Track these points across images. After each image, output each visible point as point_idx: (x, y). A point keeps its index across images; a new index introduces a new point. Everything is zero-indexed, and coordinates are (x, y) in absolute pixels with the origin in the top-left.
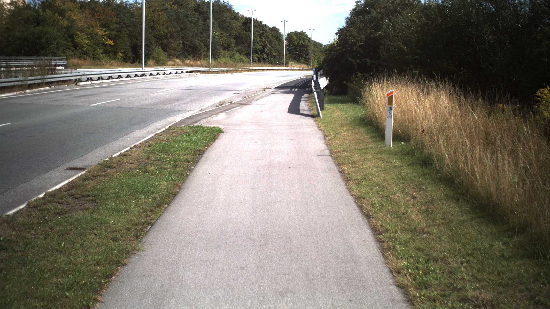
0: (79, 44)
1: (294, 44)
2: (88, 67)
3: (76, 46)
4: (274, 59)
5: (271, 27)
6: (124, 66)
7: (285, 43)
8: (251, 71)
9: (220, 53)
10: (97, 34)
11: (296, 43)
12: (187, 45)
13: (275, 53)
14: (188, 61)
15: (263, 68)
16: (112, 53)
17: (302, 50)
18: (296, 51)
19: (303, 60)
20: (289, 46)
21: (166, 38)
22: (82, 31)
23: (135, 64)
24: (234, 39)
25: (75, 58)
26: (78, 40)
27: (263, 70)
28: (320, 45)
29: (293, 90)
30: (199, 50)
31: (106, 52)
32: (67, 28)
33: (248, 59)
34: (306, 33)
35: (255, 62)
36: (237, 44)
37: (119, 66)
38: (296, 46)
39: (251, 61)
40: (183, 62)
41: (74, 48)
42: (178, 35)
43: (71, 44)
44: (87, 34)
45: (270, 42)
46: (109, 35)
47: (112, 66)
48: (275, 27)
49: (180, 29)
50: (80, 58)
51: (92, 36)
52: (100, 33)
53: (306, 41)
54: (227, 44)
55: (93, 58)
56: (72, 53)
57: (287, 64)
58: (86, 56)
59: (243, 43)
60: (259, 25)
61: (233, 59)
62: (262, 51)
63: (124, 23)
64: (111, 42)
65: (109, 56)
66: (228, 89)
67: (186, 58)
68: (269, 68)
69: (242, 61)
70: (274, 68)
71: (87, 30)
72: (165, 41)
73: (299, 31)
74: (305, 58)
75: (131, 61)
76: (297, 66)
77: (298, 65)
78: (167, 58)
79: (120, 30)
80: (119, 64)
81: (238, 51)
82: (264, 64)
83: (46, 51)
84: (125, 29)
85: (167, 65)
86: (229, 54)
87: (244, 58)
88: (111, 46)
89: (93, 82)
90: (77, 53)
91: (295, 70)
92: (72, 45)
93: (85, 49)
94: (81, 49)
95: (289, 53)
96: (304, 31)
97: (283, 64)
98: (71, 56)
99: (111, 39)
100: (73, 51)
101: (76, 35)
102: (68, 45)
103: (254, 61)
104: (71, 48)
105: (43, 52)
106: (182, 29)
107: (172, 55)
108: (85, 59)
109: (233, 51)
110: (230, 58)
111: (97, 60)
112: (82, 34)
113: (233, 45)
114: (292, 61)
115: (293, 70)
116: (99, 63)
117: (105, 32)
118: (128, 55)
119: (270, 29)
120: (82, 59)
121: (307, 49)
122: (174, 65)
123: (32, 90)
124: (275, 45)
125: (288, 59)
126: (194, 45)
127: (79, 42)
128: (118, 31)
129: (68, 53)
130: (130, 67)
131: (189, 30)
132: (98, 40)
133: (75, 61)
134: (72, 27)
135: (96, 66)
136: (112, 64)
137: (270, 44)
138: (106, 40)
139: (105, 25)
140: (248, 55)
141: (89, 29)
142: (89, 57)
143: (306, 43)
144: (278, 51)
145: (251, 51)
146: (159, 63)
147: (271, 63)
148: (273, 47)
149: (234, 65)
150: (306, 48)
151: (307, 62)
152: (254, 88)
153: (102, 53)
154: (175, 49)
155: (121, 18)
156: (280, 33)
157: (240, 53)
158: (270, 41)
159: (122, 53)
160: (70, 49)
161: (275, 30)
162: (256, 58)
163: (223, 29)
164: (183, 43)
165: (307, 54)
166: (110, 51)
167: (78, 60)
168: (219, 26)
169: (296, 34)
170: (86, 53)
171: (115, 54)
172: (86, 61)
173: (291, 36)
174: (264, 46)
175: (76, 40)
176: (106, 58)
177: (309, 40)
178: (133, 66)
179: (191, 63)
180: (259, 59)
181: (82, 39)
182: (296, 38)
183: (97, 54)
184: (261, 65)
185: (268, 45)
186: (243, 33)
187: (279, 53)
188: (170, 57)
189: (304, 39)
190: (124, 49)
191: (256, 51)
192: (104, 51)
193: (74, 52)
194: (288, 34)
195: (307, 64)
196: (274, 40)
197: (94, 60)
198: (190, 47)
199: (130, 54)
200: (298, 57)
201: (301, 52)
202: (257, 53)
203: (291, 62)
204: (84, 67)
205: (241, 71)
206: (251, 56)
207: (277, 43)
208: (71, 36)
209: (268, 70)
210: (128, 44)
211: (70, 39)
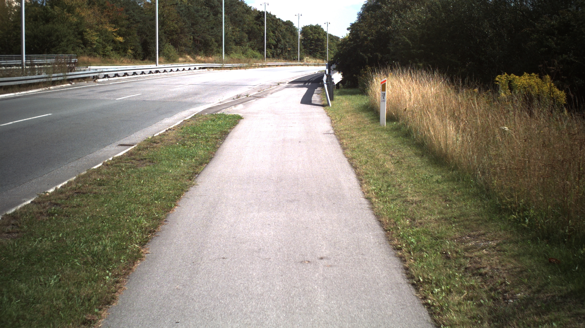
0: (88, 41)
1: (309, 39)
2: (98, 64)
3: (86, 43)
4: (289, 55)
5: (285, 20)
6: (134, 63)
7: (300, 36)
8: (264, 66)
9: (232, 48)
10: (106, 31)
11: (312, 37)
12: (197, 40)
13: (290, 48)
14: (199, 58)
15: (277, 63)
16: (122, 50)
17: (317, 45)
18: (311, 46)
19: (318, 55)
20: (304, 40)
21: (177, 33)
22: (91, 28)
23: (146, 61)
24: (247, 33)
25: (84, 56)
26: (87, 37)
27: (277, 66)
28: (337, 38)
29: (307, 84)
30: (210, 46)
31: (116, 49)
32: (77, 25)
33: (261, 55)
34: (322, 27)
35: (269, 57)
36: (250, 39)
37: (129, 63)
38: (312, 40)
39: (264, 56)
40: (194, 58)
41: (84, 45)
42: (188, 30)
43: (80, 41)
44: (97, 31)
45: (284, 37)
46: (119, 32)
47: (122, 63)
48: (289, 21)
49: (190, 25)
50: (90, 55)
51: (101, 33)
52: (110, 30)
53: (321, 35)
54: (239, 38)
55: (103, 55)
56: (82, 51)
57: (302, 59)
58: (95, 53)
59: (255, 38)
60: (272, 19)
61: (246, 54)
62: (276, 47)
63: (133, 20)
64: (121, 39)
65: (118, 53)
66: (243, 84)
67: (197, 54)
68: (283, 63)
69: (255, 57)
70: (288, 63)
71: (97, 27)
72: (175, 37)
73: (314, 24)
74: (321, 53)
75: (141, 59)
76: (312, 61)
77: (314, 61)
78: (178, 54)
79: (130, 26)
80: (130, 61)
81: (251, 47)
82: (279, 59)
83: (56, 49)
84: (135, 25)
85: (178, 62)
86: (242, 50)
87: (257, 54)
88: (120, 43)
89: (110, 79)
90: (86, 51)
91: (311, 65)
92: (82, 42)
93: (95, 46)
94: (91, 46)
95: (304, 48)
96: (319, 25)
97: (297, 59)
98: (81, 53)
99: (121, 36)
100: (82, 48)
101: (86, 32)
102: (78, 43)
103: (267, 57)
104: (81, 45)
105: (53, 50)
106: (193, 24)
107: (183, 52)
108: (95, 56)
109: (245, 46)
110: (243, 53)
111: (107, 57)
112: (92, 31)
113: (245, 40)
114: (307, 56)
115: (308, 65)
116: (109, 60)
117: (115, 28)
118: (138, 52)
119: (284, 23)
120: (92, 57)
121: (323, 44)
122: (185, 62)
123: (55, 87)
124: (289, 39)
125: (303, 54)
126: (205, 41)
127: (88, 39)
128: (128, 28)
129: (78, 50)
130: (140, 64)
131: (200, 25)
132: (107, 36)
133: (86, 58)
134: (81, 23)
135: (106, 63)
136: (122, 61)
137: (284, 39)
138: (116, 37)
139: (114, 22)
140: (261, 50)
141: (98, 26)
142: (99, 54)
143: (321, 37)
144: (293, 46)
145: (264, 47)
146: (170, 59)
147: (285, 59)
148: (287, 42)
149: (247, 61)
150: (322, 42)
151: (323, 56)
152: (268, 83)
153: (112, 50)
154: (185, 45)
155: (131, 13)
156: (295, 27)
157: (253, 49)
158: (284, 35)
159: (132, 50)
160: (79, 46)
161: (289, 24)
162: (269, 54)
163: (235, 23)
164: (194, 38)
165: (323, 48)
166: (119, 48)
167: (88, 58)
168: (231, 21)
169: (312, 28)
170: (95, 50)
171: (125, 50)
172: (96, 58)
173: (306, 30)
174: (279, 41)
175: (86, 37)
176: (116, 56)
177: (325, 34)
178: (143, 63)
179: (203, 59)
180: (273, 55)
181: (92, 36)
182: (311, 32)
183: (108, 51)
184: (275, 60)
185: (282, 39)
186: (255, 27)
187: (294, 48)
188: (181, 53)
189: (319, 33)
190: (134, 46)
191: (269, 46)
192: (113, 48)
193: (84, 50)
194: (303, 28)
195: (323, 59)
196: (288, 34)
197: (104, 57)
198: (201, 43)
199: (140, 50)
200: (313, 51)
201: (316, 47)
202: (271, 48)
203: (307, 58)
204: (94, 64)
205: (255, 67)
206: (264, 51)
207: (292, 37)
208: (81, 33)
209: (282, 65)
210: (138, 40)
211: (80, 36)
